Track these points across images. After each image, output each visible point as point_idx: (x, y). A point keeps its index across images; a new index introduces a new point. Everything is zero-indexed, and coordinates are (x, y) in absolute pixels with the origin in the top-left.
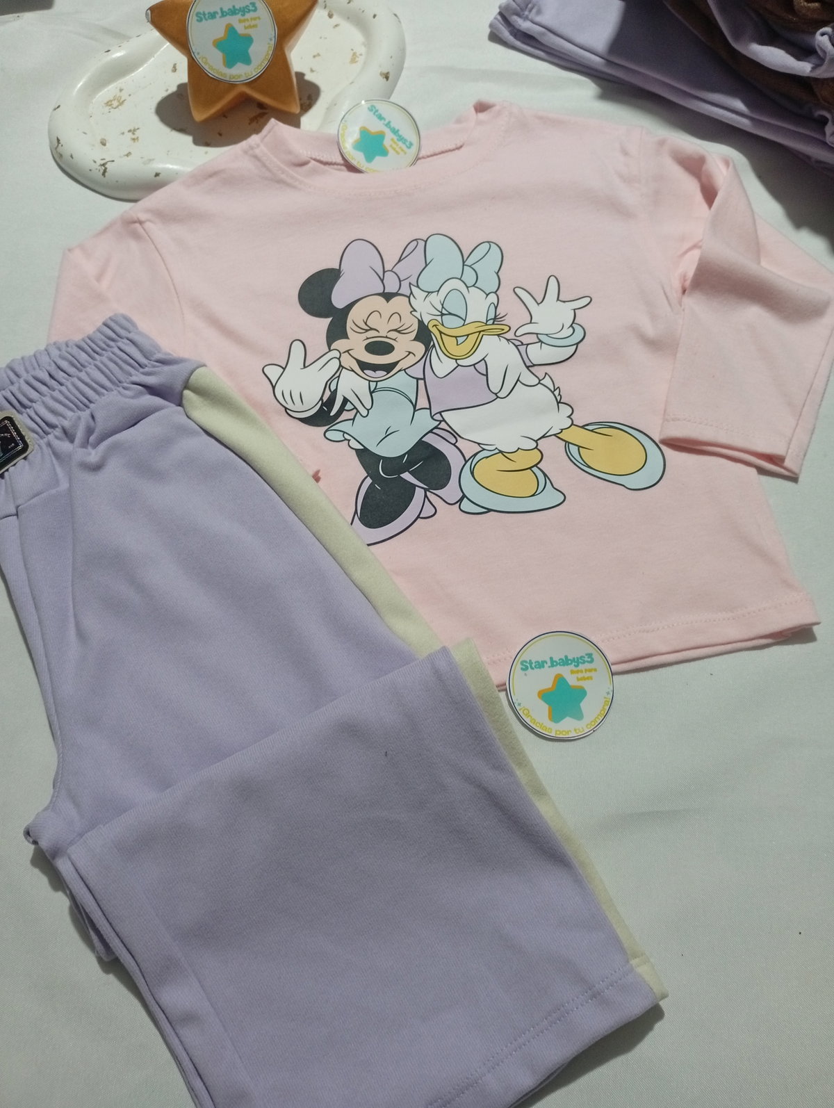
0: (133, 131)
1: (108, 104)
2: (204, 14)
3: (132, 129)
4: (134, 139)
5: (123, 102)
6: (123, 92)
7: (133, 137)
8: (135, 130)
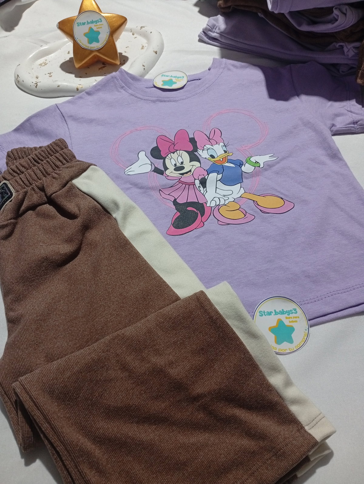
0: (50, 74)
1: (41, 65)
2: (80, 23)
3: (50, 73)
4: (50, 76)
5: (47, 64)
6: (47, 60)
7: (50, 75)
8: (51, 73)
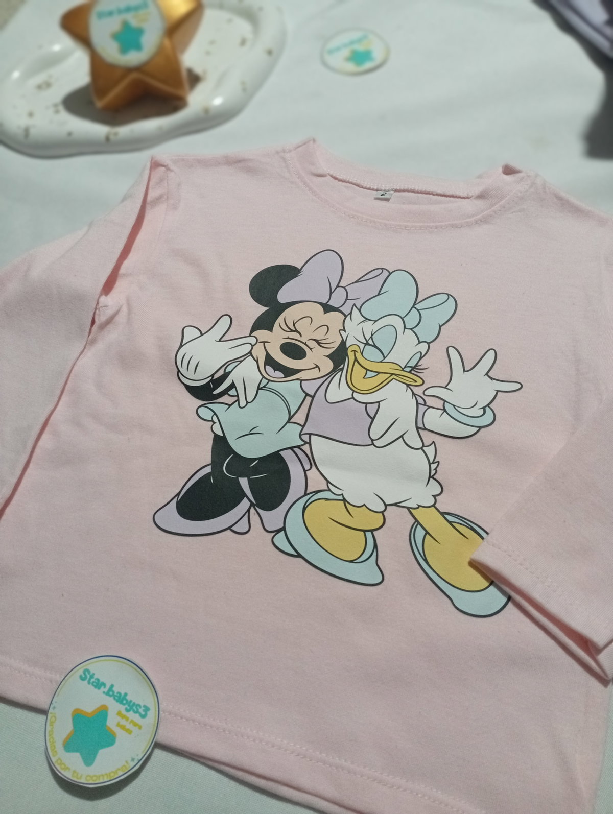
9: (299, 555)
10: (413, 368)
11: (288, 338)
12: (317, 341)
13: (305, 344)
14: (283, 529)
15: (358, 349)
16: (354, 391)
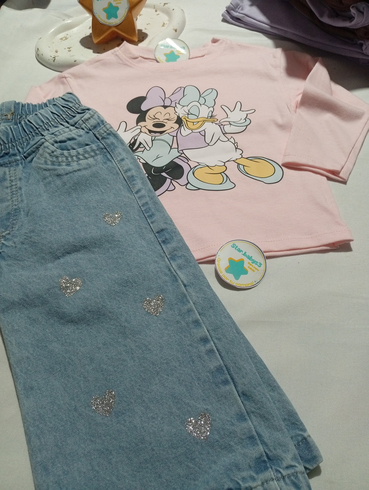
1: (62, 39)
3: (69, 47)
5: (67, 38)
6: (68, 35)
7: (69, 50)
9: (199, 189)
10: (211, 116)
11: (154, 122)
12: (167, 119)
13: (163, 122)
14: (189, 183)
15: (186, 117)
16: (192, 130)
